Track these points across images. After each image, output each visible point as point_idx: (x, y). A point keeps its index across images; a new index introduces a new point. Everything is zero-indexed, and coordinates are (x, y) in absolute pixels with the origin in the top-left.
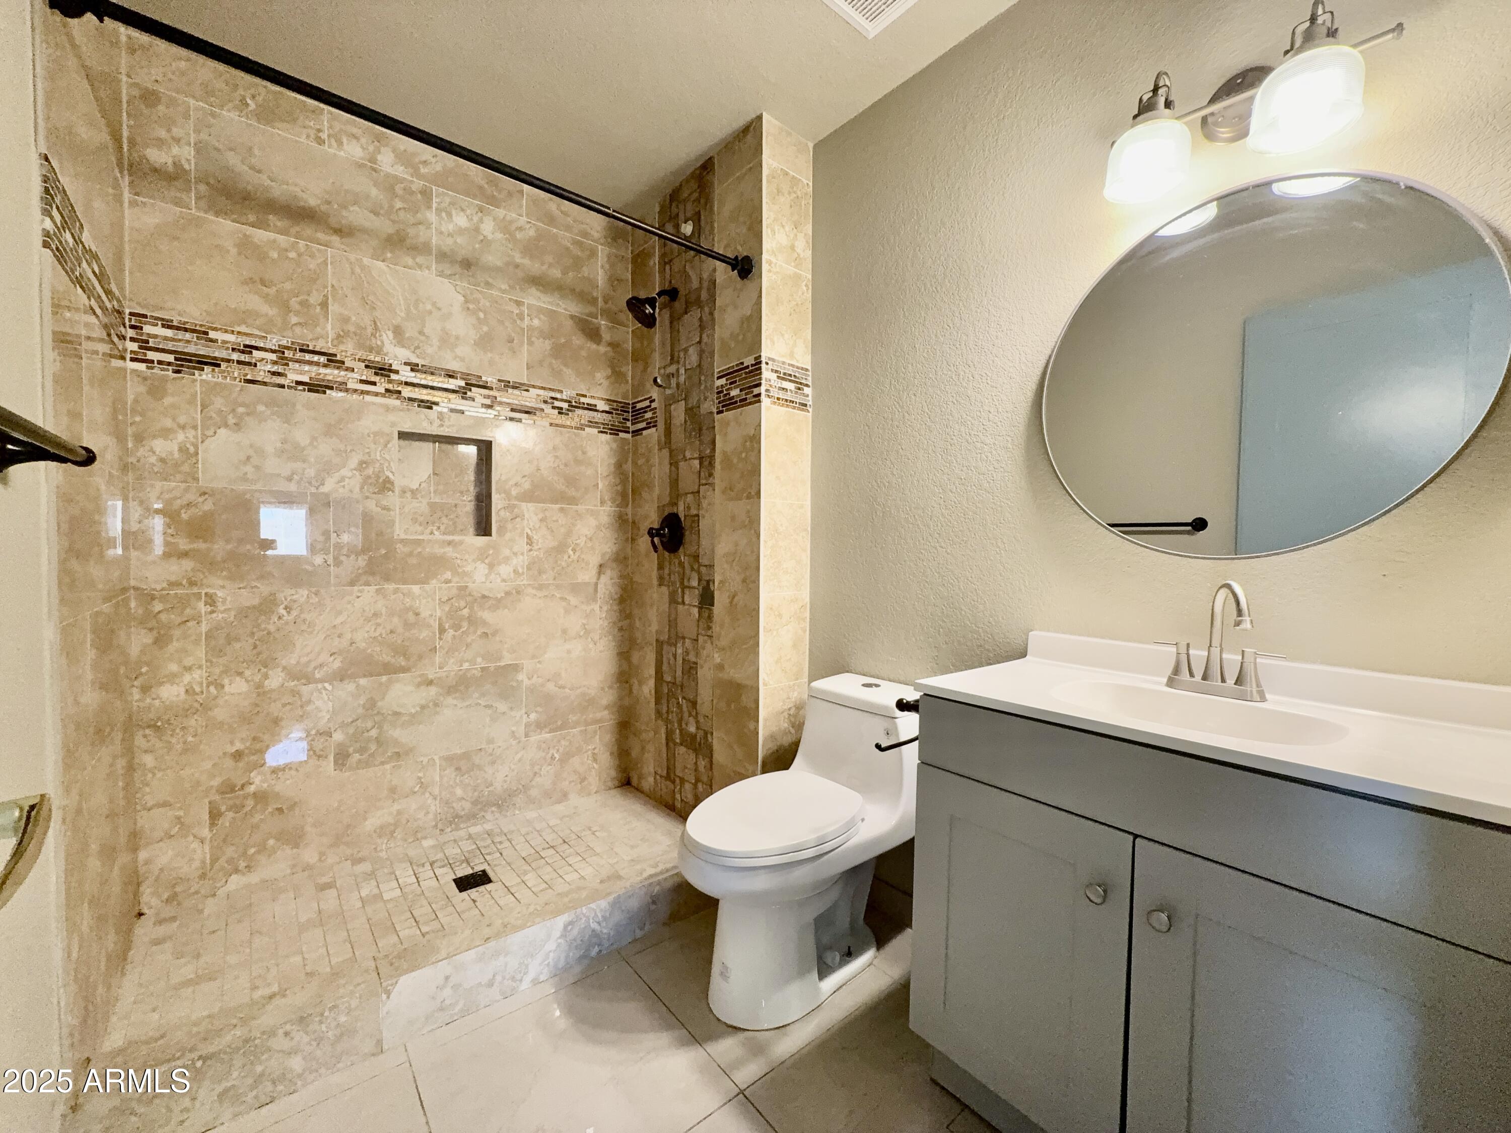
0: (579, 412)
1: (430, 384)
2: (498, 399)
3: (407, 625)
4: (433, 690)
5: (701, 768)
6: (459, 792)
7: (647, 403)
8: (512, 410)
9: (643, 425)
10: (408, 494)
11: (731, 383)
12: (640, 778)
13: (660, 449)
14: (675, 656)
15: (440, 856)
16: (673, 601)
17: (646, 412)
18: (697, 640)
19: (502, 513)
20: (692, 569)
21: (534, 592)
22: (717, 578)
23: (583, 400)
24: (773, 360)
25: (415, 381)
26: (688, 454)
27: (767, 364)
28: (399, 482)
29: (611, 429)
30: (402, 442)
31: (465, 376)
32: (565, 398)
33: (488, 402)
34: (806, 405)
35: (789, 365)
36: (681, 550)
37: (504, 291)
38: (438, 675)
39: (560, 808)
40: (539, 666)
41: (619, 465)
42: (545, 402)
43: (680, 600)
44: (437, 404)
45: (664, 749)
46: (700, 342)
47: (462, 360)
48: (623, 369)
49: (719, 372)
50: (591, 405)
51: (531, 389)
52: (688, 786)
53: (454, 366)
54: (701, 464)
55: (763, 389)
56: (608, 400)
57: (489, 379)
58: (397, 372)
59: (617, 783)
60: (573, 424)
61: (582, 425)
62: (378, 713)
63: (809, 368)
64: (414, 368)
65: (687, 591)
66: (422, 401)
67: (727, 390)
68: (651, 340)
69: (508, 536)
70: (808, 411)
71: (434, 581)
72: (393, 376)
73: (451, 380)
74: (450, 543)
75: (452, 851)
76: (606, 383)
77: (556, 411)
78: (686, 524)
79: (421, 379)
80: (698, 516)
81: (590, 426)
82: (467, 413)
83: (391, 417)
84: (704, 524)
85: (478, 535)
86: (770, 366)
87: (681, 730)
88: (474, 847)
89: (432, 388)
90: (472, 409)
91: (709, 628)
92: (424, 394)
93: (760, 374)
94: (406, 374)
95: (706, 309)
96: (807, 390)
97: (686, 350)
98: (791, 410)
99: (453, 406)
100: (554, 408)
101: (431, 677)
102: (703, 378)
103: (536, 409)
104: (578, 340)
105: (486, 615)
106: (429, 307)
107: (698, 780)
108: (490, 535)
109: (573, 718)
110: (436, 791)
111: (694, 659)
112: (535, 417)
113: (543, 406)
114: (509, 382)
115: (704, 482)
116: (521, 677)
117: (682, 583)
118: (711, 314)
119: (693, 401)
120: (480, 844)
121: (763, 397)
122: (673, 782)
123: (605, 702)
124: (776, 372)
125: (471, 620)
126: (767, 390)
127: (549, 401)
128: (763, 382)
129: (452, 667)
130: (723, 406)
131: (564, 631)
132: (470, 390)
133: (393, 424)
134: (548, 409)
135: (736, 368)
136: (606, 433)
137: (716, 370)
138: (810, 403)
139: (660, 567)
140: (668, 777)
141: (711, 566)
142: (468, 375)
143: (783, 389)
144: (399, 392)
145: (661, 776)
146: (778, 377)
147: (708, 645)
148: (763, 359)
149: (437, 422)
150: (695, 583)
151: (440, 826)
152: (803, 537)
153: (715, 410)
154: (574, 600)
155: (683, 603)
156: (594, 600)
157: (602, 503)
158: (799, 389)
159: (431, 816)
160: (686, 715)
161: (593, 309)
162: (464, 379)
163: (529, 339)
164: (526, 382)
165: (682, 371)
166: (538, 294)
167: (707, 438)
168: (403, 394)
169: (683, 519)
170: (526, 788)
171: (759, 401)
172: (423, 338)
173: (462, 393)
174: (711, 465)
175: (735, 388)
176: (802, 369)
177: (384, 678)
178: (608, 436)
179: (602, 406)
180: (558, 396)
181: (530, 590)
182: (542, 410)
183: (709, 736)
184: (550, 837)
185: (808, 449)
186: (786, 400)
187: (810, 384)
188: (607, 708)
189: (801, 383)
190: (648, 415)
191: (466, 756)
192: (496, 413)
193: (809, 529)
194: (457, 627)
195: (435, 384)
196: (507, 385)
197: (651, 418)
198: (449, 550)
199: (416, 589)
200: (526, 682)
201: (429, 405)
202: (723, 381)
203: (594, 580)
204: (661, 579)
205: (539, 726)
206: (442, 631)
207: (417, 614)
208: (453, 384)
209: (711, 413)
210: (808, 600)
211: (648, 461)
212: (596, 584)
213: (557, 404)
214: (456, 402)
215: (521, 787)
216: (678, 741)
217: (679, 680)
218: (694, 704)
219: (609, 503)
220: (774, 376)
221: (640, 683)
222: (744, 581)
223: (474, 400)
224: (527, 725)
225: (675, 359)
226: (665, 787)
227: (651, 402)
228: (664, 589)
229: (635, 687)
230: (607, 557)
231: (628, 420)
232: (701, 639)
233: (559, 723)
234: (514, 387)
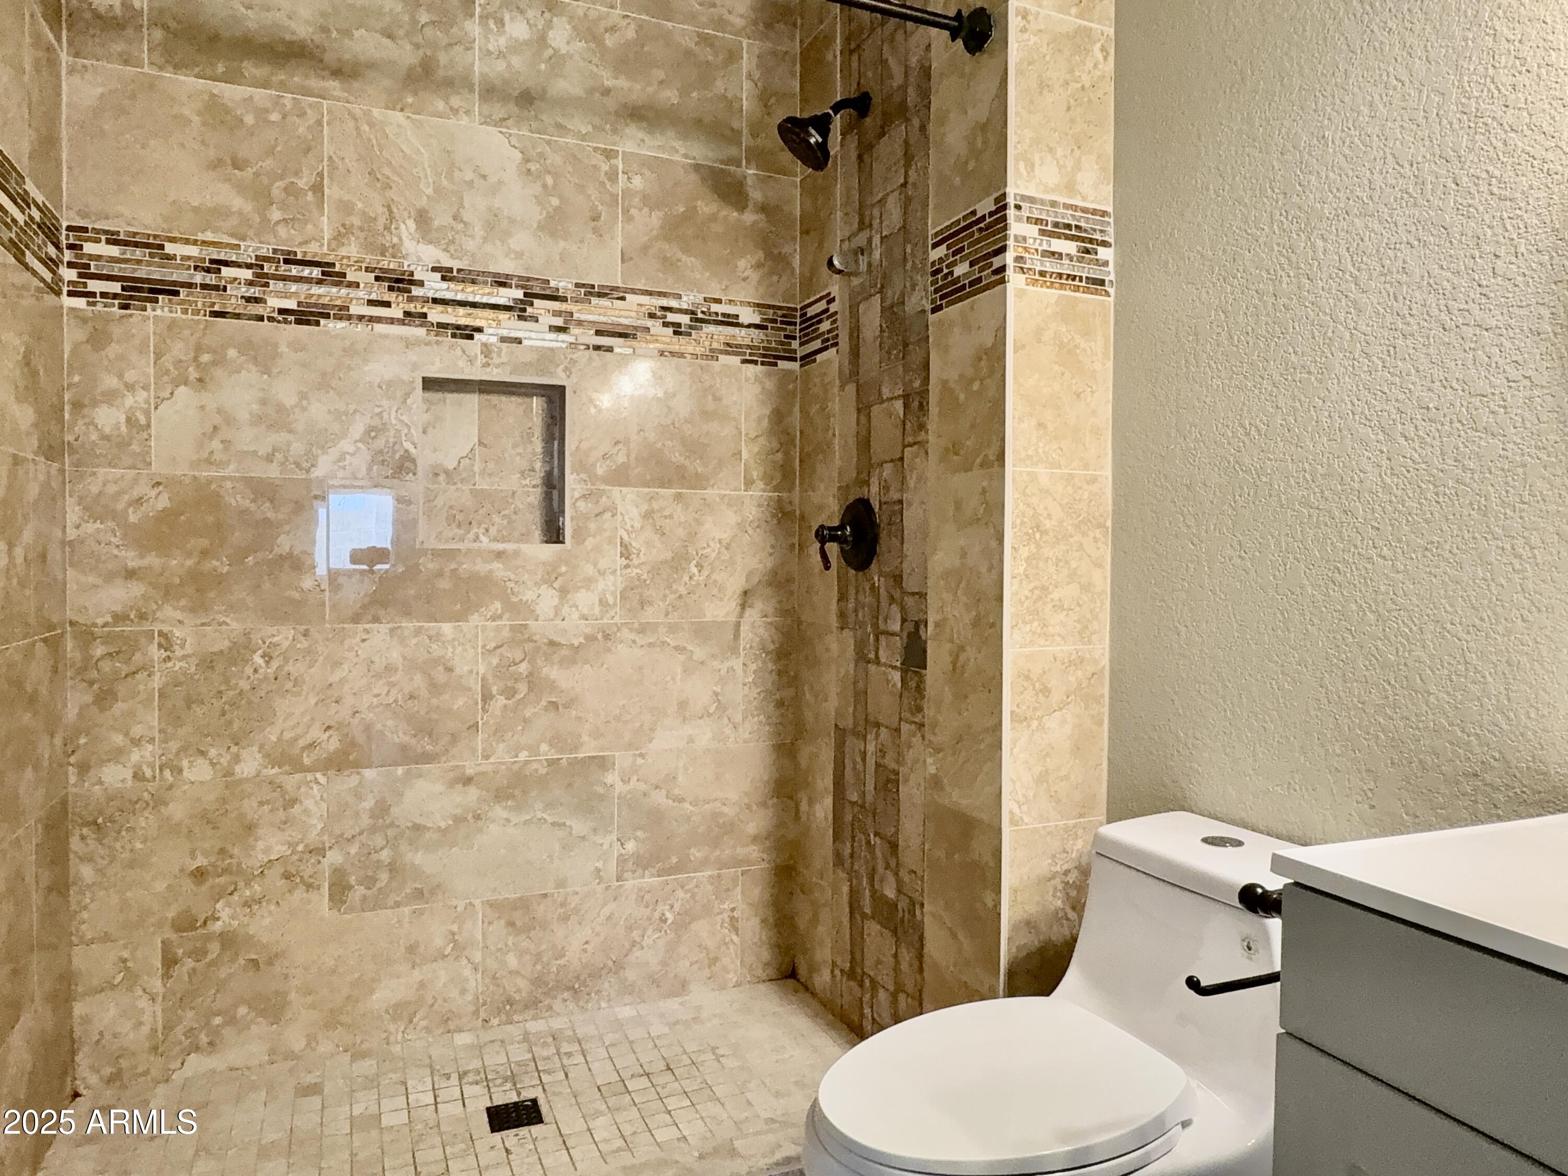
0: (711, 328)
1: (471, 299)
2: (576, 316)
3: (435, 688)
4: (473, 793)
5: (904, 966)
6: (512, 961)
7: (822, 305)
8: (598, 333)
9: (817, 344)
10: (442, 478)
11: (954, 254)
12: (813, 969)
13: (842, 387)
14: (864, 754)
15: (476, 1064)
16: (861, 657)
17: (820, 322)
18: (898, 730)
19: (581, 505)
20: (892, 599)
21: (632, 636)
22: (932, 618)
23: (715, 308)
24: (1032, 200)
25: (449, 296)
26: (886, 393)
27: (1018, 207)
28: (425, 459)
29: (764, 356)
30: (430, 395)
31: (524, 282)
32: (685, 306)
33: (559, 322)
34: (1102, 282)
35: (1066, 206)
36: (874, 566)
37: (583, 138)
38: (480, 769)
39: (673, 1004)
40: (640, 761)
41: (778, 417)
42: (652, 316)
43: (872, 656)
44: (479, 330)
45: (846, 921)
46: (904, 185)
47: (520, 255)
48: (786, 249)
49: (936, 234)
50: (729, 316)
51: (628, 296)
52: (882, 995)
53: (506, 266)
54: (906, 406)
55: (1009, 257)
56: (758, 305)
57: (562, 285)
58: (421, 284)
59: (772, 972)
60: (699, 350)
61: (711, 350)
62: (392, 825)
63: (1110, 209)
64: (446, 275)
65: (882, 638)
66: (458, 327)
67: (948, 267)
68: (826, 191)
69: (590, 542)
70: (1107, 294)
71: (476, 616)
72: (416, 291)
73: (502, 290)
74: (499, 555)
75: (495, 1059)
76: (754, 276)
77: (670, 330)
78: (881, 517)
79: (457, 292)
80: (901, 502)
81: (727, 353)
82: (525, 342)
83: (412, 356)
84: (911, 518)
85: (547, 542)
86: (1025, 213)
87: (874, 892)
88: (530, 1056)
89: (474, 305)
90: (533, 335)
91: (919, 709)
92: (460, 317)
93: (1005, 228)
94: (435, 286)
95: (916, 122)
96: (1104, 253)
97: (882, 202)
98: (1068, 293)
99: (505, 333)
100: (666, 325)
101: (470, 771)
102: (909, 250)
103: (635, 328)
104: (707, 206)
105: (553, 672)
106: (469, 175)
107: (899, 988)
108: (563, 542)
109: (696, 854)
110: (477, 957)
111: (893, 765)
112: (634, 343)
113: (649, 323)
114: (593, 287)
115: (910, 439)
116: (611, 778)
117: (875, 626)
118: (923, 128)
119: (892, 294)
120: (539, 1052)
121: (1010, 273)
122: (861, 985)
123: (752, 828)
124: (1038, 221)
125: (532, 680)
126: (1019, 259)
127: (659, 314)
128: (1011, 243)
129: (501, 754)
130: (942, 298)
131: (683, 705)
132: (532, 304)
133: (415, 367)
134: (656, 327)
135: (963, 224)
136: (755, 362)
137: (931, 232)
138: (1112, 277)
139: (842, 597)
140: (851, 974)
141: (922, 595)
142: (529, 279)
143: (1053, 253)
144: (424, 315)
145: (842, 971)
146: (1043, 232)
147: (917, 740)
148: (1011, 200)
149: (481, 359)
150: (896, 627)
151: (483, 1015)
152: (1096, 540)
153: (929, 307)
154: (699, 653)
155: (877, 661)
156: (734, 650)
157: (749, 483)
158: (1087, 251)
159: (469, 997)
160: (880, 868)
161: (733, 151)
162: (523, 287)
163: (626, 211)
164: (620, 285)
165: (876, 240)
166: (641, 135)
167: (916, 356)
168: (429, 318)
169: (876, 510)
170: (618, 966)
171: (1003, 281)
172: (460, 226)
173: (519, 310)
174: (923, 407)
175: (962, 260)
176: (1094, 212)
177: (400, 771)
178: (759, 368)
179: (748, 316)
180: (674, 303)
181: (626, 634)
182: (647, 329)
183: (917, 907)
184: (649, 1056)
185: (1105, 368)
186: (1060, 275)
187: (1112, 241)
188: (755, 839)
189: (1091, 241)
190: (825, 326)
191: (523, 904)
192: (572, 339)
193: (1109, 523)
194: (509, 693)
195: (478, 299)
196: (591, 292)
197: (829, 331)
198: (497, 567)
199: (447, 628)
200: (619, 787)
201: (467, 333)
202: (942, 251)
203: (733, 618)
204: (842, 615)
205: (642, 863)
206: (487, 697)
207: (449, 670)
208: (505, 296)
209: (924, 311)
210: (1105, 662)
211: (823, 409)
212: (738, 625)
213: (671, 317)
214: (510, 325)
215: (610, 963)
216: (868, 911)
217: (869, 798)
218: (894, 846)
219: (761, 485)
220: (1032, 231)
221: (811, 802)
222: (976, 623)
223: (537, 321)
224: (622, 860)
225: (867, 221)
226: (848, 990)
227: (829, 302)
228: (847, 634)
229: (804, 806)
230: (756, 579)
231: (794, 338)
232: (905, 727)
233: (674, 860)
234: (600, 295)
